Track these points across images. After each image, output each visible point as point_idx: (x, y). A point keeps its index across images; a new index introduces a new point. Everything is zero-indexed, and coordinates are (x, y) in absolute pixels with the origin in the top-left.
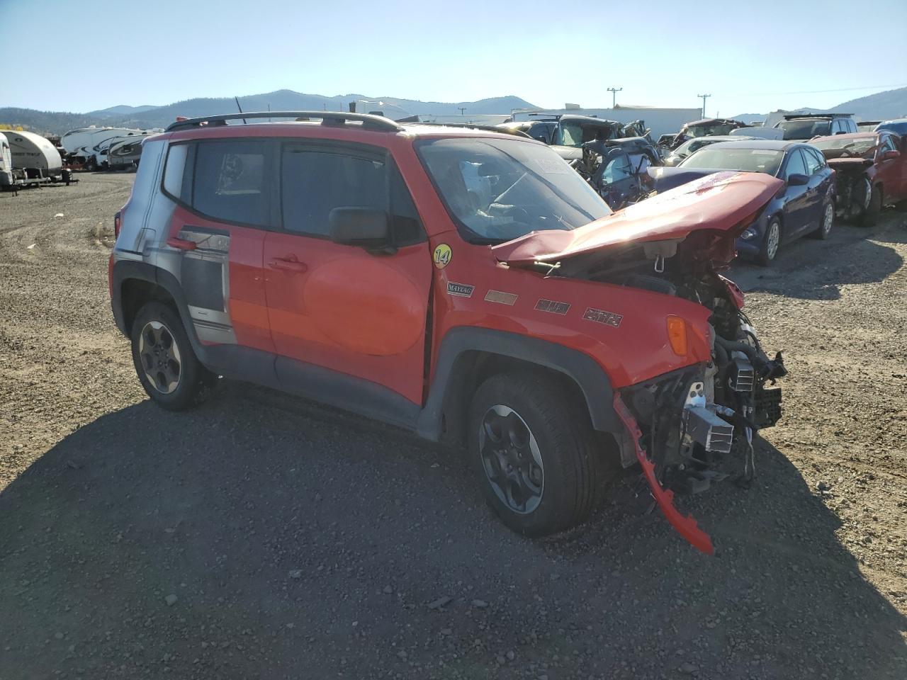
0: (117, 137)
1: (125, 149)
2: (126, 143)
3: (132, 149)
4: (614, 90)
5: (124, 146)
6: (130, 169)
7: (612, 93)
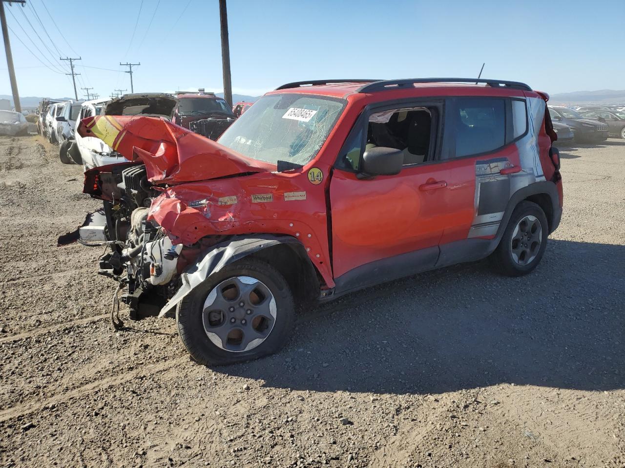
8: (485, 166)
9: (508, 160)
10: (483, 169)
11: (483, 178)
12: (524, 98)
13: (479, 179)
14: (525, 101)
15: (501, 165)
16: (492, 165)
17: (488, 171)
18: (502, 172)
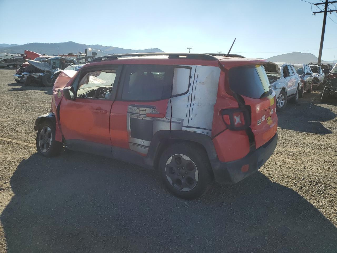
0: (1, 56)
1: (4, 61)
2: (5, 59)
3: (7, 61)
4: (190, 49)
5: (4, 60)
6: (6, 68)
7: (189, 50)
8: (136, 108)
9: (155, 108)
10: (133, 110)
11: (132, 115)
12: (190, 66)
13: (130, 115)
14: (190, 68)
15: (148, 111)
16: (141, 109)
17: (137, 111)
18: (148, 115)
